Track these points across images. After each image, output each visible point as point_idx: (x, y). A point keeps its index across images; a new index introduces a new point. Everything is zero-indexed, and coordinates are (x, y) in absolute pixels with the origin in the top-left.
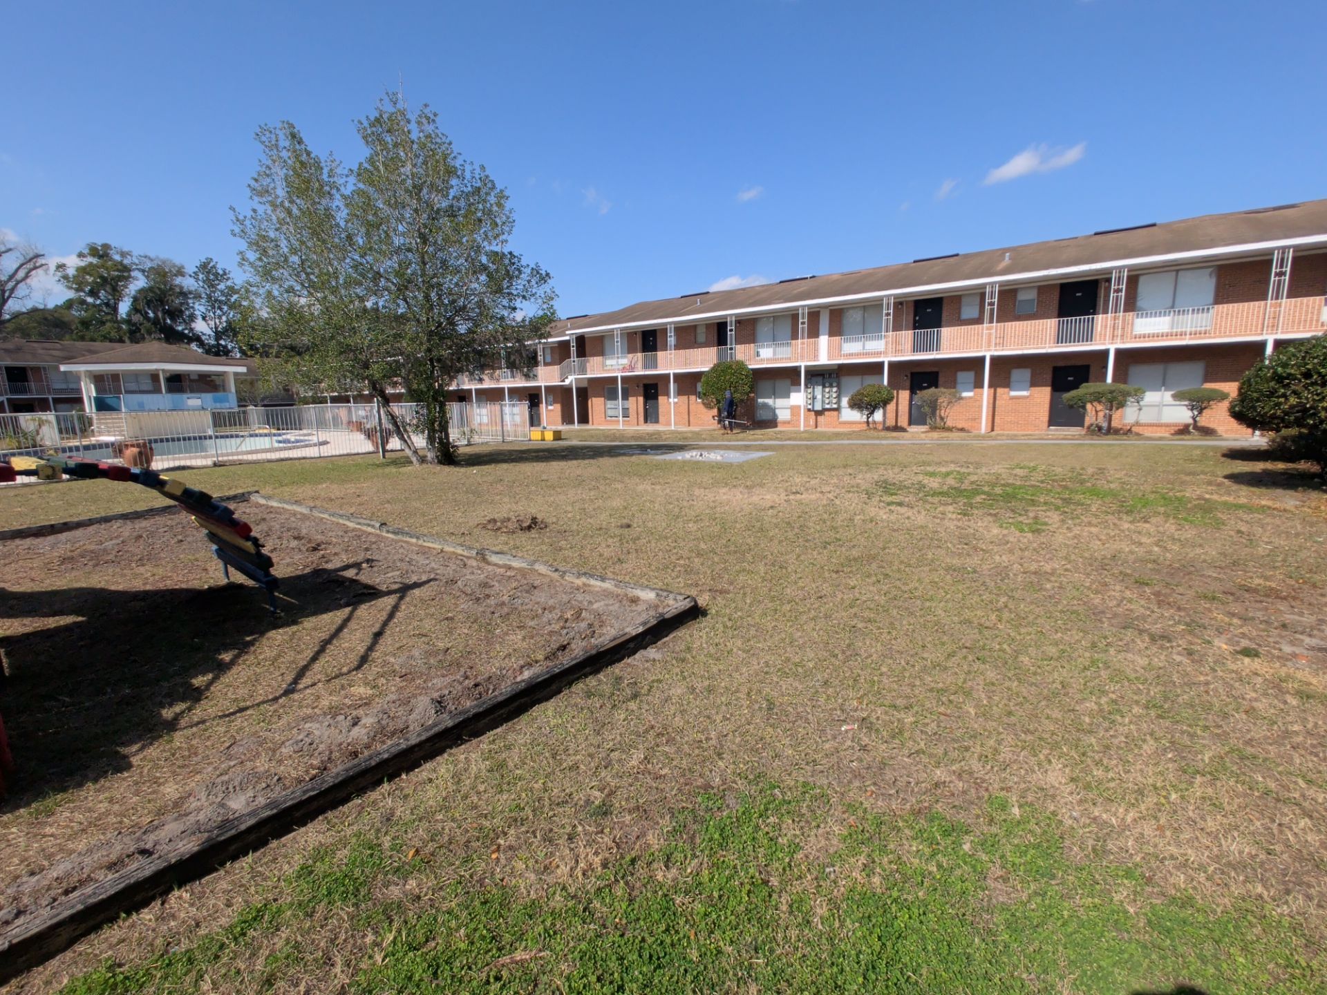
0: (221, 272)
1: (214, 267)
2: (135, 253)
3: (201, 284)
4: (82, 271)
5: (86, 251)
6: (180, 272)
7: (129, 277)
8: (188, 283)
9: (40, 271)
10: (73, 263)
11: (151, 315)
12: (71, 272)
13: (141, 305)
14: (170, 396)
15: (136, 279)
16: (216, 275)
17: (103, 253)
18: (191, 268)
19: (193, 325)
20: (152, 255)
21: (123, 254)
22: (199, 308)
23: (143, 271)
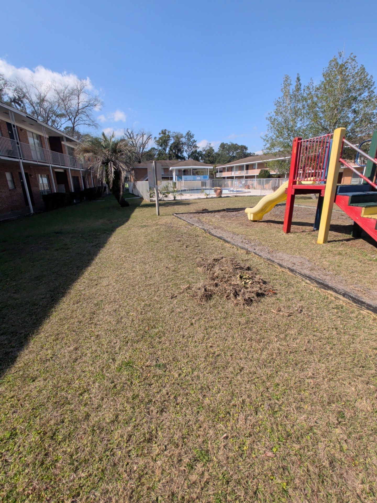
0: (192, 135)
1: (190, 134)
2: (172, 132)
3: (186, 140)
4: (160, 138)
5: (161, 132)
6: (182, 137)
7: (170, 139)
8: (183, 140)
9: (150, 140)
10: (158, 136)
11: (174, 151)
12: (157, 139)
13: (172, 148)
14: (193, 176)
15: (171, 140)
16: (191, 136)
17: (164, 132)
18: (184, 135)
19: (183, 154)
20: (175, 132)
21: (169, 132)
22: (185, 148)
23: (173, 137)
